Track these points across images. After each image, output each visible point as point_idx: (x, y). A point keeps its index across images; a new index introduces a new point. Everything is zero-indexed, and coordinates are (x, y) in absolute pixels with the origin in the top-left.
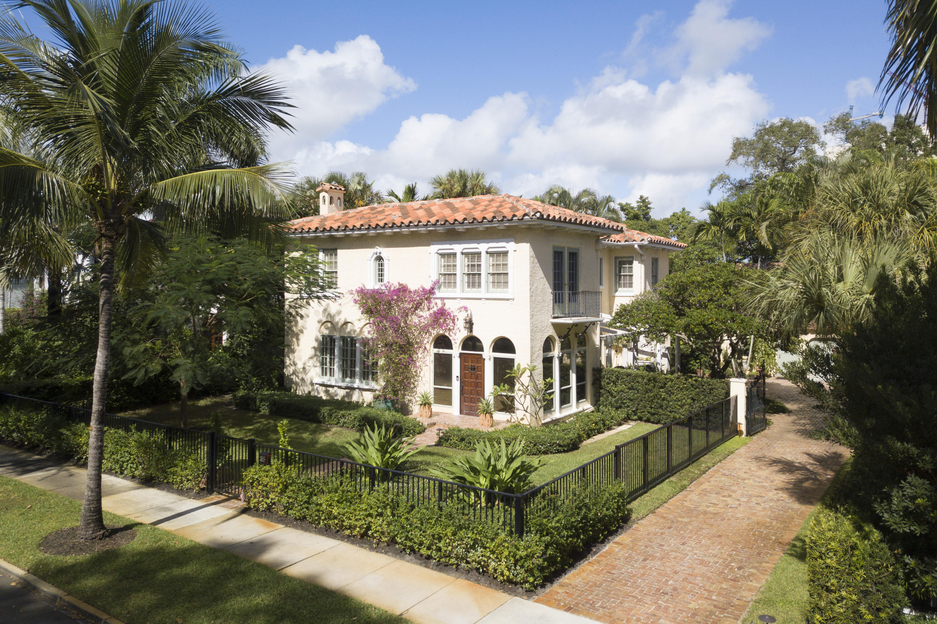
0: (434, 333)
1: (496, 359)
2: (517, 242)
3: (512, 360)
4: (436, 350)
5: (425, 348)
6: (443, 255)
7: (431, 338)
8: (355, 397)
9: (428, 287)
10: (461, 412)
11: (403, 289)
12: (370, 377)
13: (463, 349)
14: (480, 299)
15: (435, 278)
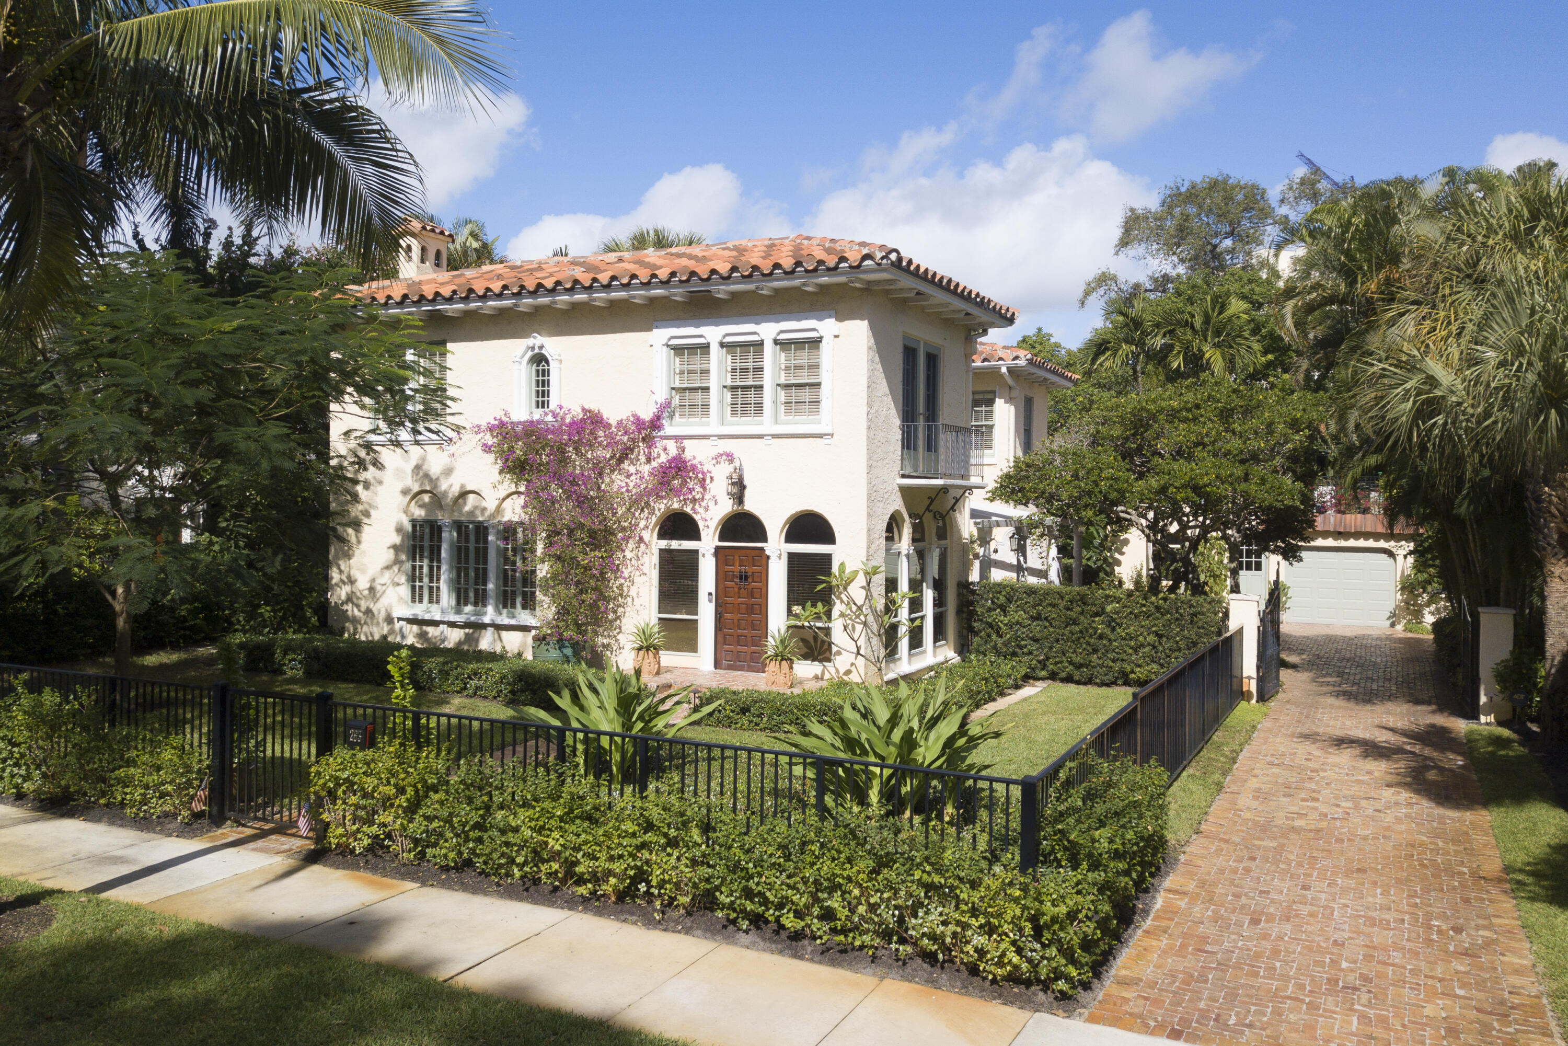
0: (661, 507)
1: (792, 557)
2: (840, 319)
3: (828, 558)
4: (663, 544)
5: (641, 539)
6: (678, 350)
7: (654, 519)
8: (486, 642)
9: (647, 414)
10: (717, 665)
11: (594, 420)
12: (519, 600)
13: (721, 539)
14: (760, 437)
15: (662, 395)
